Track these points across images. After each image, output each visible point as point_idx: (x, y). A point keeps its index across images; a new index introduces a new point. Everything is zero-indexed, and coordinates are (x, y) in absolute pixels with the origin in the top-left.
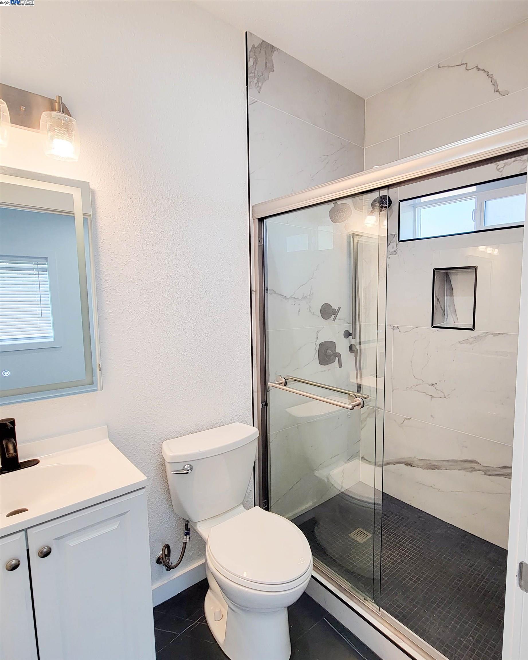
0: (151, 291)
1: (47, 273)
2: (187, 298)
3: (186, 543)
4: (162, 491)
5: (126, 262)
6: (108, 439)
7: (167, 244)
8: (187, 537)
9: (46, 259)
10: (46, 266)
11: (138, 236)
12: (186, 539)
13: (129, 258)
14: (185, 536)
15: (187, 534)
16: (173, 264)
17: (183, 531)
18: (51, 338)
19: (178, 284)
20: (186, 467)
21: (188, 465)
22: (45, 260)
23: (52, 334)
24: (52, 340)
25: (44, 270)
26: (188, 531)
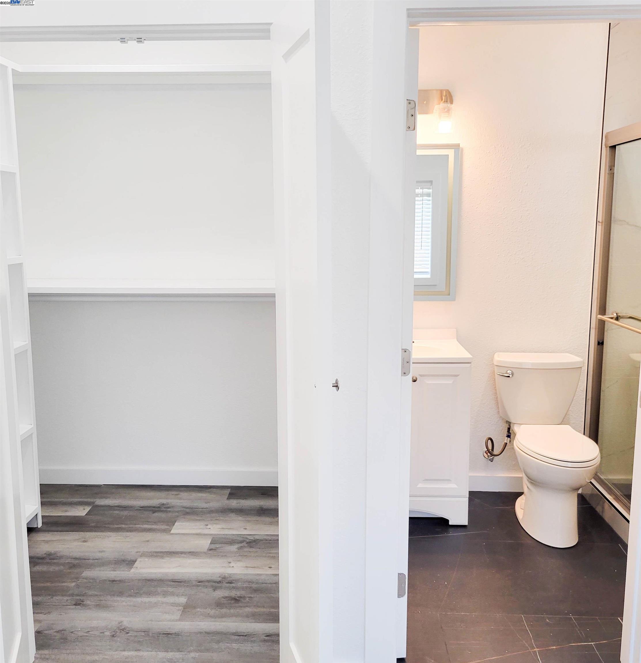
0: (498, 224)
1: (431, 198)
2: (528, 230)
3: (507, 443)
4: (493, 397)
5: (481, 201)
6: (456, 340)
7: (515, 183)
8: (508, 439)
9: (431, 182)
10: (431, 190)
11: (491, 179)
12: (507, 440)
13: (483, 198)
14: (507, 438)
15: (509, 436)
16: (518, 200)
17: (506, 433)
18: (428, 274)
19: (521, 218)
20: (508, 372)
21: (510, 370)
22: (430, 184)
23: (429, 270)
24: (428, 276)
25: (428, 195)
26: (510, 435)
